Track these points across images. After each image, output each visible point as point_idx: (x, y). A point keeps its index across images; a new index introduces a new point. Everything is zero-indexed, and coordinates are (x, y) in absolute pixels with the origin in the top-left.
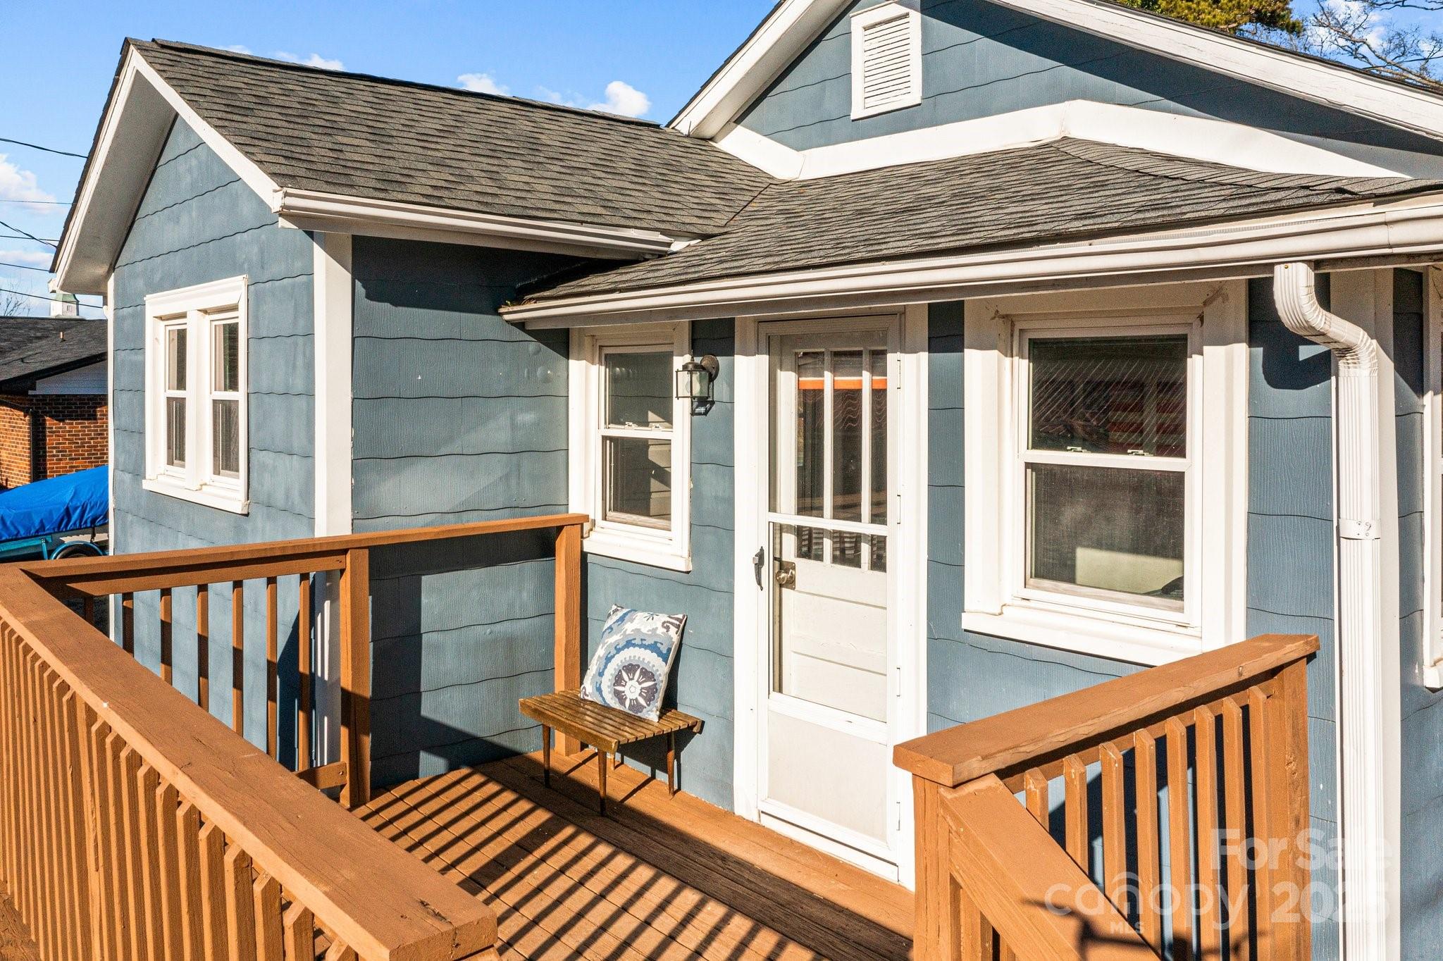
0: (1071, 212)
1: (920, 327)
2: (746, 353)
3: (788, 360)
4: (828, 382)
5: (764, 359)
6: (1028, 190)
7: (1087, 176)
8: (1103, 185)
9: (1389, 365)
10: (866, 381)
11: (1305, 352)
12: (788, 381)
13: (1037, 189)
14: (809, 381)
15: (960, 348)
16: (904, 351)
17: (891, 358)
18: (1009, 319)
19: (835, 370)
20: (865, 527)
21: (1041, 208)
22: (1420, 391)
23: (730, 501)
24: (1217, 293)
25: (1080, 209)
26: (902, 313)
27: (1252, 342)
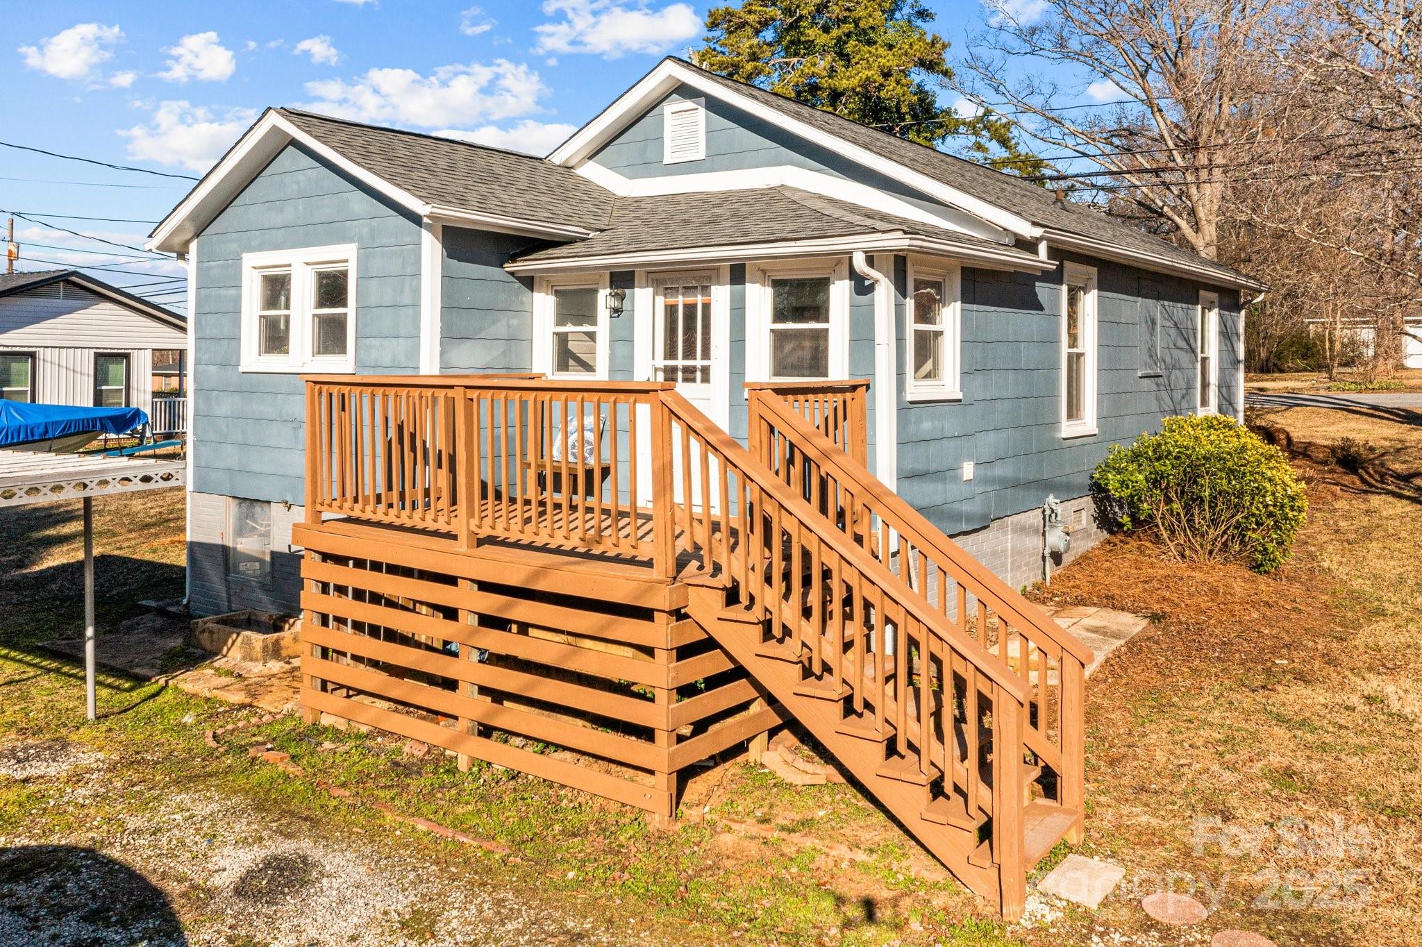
0: (788, 229)
1: (726, 275)
2: (641, 287)
3: (661, 290)
4: (681, 301)
5: (650, 290)
6: (769, 216)
7: (794, 210)
8: (800, 216)
9: (892, 287)
10: (699, 299)
11: (867, 283)
12: (661, 301)
13: (772, 216)
14: (671, 301)
15: (743, 282)
16: (719, 284)
17: (713, 288)
18: (764, 272)
19: (683, 295)
20: (698, 363)
21: (775, 225)
22: (905, 296)
23: (631, 358)
24: (839, 262)
25: (791, 228)
26: (717, 269)
27: (851, 279)
